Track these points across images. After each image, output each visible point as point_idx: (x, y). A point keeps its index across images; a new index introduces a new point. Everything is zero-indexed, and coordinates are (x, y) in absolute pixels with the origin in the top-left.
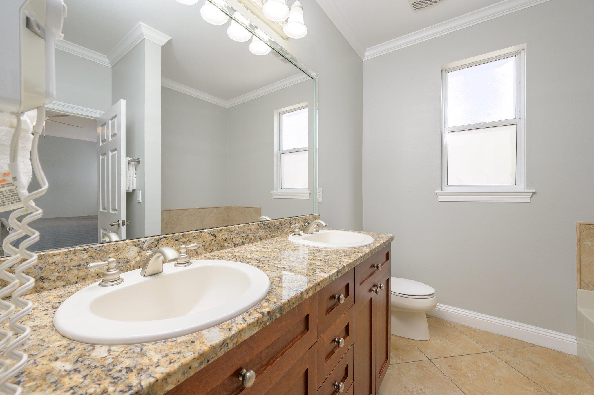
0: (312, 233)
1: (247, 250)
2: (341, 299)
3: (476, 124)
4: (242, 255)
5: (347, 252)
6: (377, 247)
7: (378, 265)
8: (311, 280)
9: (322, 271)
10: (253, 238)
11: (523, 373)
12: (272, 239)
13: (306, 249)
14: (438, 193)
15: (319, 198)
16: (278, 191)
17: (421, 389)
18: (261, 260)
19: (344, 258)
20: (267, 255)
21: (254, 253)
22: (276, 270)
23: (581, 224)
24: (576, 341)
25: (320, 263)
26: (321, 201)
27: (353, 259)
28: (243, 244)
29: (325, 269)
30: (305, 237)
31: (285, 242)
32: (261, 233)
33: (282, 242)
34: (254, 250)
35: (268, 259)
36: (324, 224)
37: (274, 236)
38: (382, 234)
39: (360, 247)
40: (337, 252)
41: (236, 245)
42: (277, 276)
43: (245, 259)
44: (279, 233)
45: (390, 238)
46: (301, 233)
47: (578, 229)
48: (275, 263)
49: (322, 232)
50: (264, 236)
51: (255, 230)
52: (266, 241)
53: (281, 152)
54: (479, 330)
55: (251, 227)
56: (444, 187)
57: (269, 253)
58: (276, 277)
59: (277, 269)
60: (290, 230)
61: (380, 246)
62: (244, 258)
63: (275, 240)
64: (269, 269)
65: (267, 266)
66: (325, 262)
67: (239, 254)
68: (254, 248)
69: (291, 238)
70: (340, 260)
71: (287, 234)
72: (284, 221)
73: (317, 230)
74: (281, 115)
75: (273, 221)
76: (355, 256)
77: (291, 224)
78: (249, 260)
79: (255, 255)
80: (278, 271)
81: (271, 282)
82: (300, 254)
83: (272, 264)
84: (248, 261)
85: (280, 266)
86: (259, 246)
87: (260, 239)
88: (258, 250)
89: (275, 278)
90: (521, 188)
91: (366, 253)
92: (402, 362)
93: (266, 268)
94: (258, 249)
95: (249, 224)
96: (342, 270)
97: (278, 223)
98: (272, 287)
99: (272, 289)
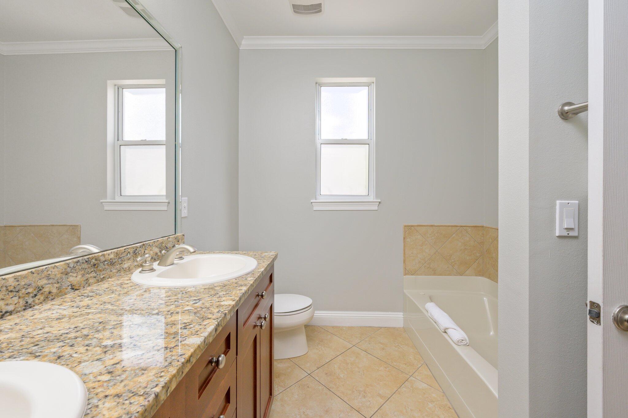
0: (173, 264)
1: (36, 321)
2: (220, 362)
3: (342, 139)
4: (19, 335)
5: (226, 287)
6: (262, 272)
7: (263, 293)
8: (173, 358)
9: (192, 334)
10: (54, 291)
11: (376, 356)
12: (99, 283)
13: (163, 294)
14: (313, 202)
15: (184, 212)
16: (115, 199)
17: (304, 412)
18: (69, 339)
19: (224, 299)
20: (85, 323)
21: (54, 323)
22: (103, 355)
23: (405, 226)
24: (403, 316)
25: (187, 317)
26: (186, 215)
27: (236, 298)
28: (27, 306)
29: (197, 327)
30: (162, 271)
31: (125, 286)
32: (75, 278)
33: (119, 289)
34: (54, 316)
35: (85, 332)
36: (192, 250)
37: (103, 278)
38: (264, 253)
39: (241, 277)
40: (211, 289)
41: (8, 314)
42: (104, 371)
43: (26, 347)
44: (114, 271)
45: (274, 257)
46: (155, 265)
47: (404, 230)
48: (101, 337)
49: (187, 259)
50: (81, 281)
51: (59, 276)
52: (85, 292)
53: (120, 143)
54: (345, 327)
55: (50, 272)
56: (317, 197)
57: (90, 316)
58: (101, 374)
59: (105, 352)
60: (136, 263)
61: (264, 270)
62: (23, 343)
63: (105, 285)
64: (86, 358)
65: (82, 349)
66: (195, 313)
67: (12, 335)
68: (54, 312)
69: (137, 277)
70: (218, 303)
71: (129, 270)
72: (124, 251)
73: (181, 258)
74: (120, 89)
75: (100, 254)
76: (238, 292)
77: (137, 254)
78: (37, 345)
79: (57, 329)
80: (108, 356)
81: (89, 390)
82: (152, 307)
83: (94, 342)
84: (36, 347)
85: (112, 343)
86: (70, 303)
87: (73, 289)
88: (65, 315)
89: (99, 378)
90: (372, 198)
91: (251, 285)
92: (285, 389)
93: (80, 356)
94: (65, 313)
95: (44, 267)
96: (222, 321)
97: (112, 256)
98: (89, 404)
99: (88, 411)
